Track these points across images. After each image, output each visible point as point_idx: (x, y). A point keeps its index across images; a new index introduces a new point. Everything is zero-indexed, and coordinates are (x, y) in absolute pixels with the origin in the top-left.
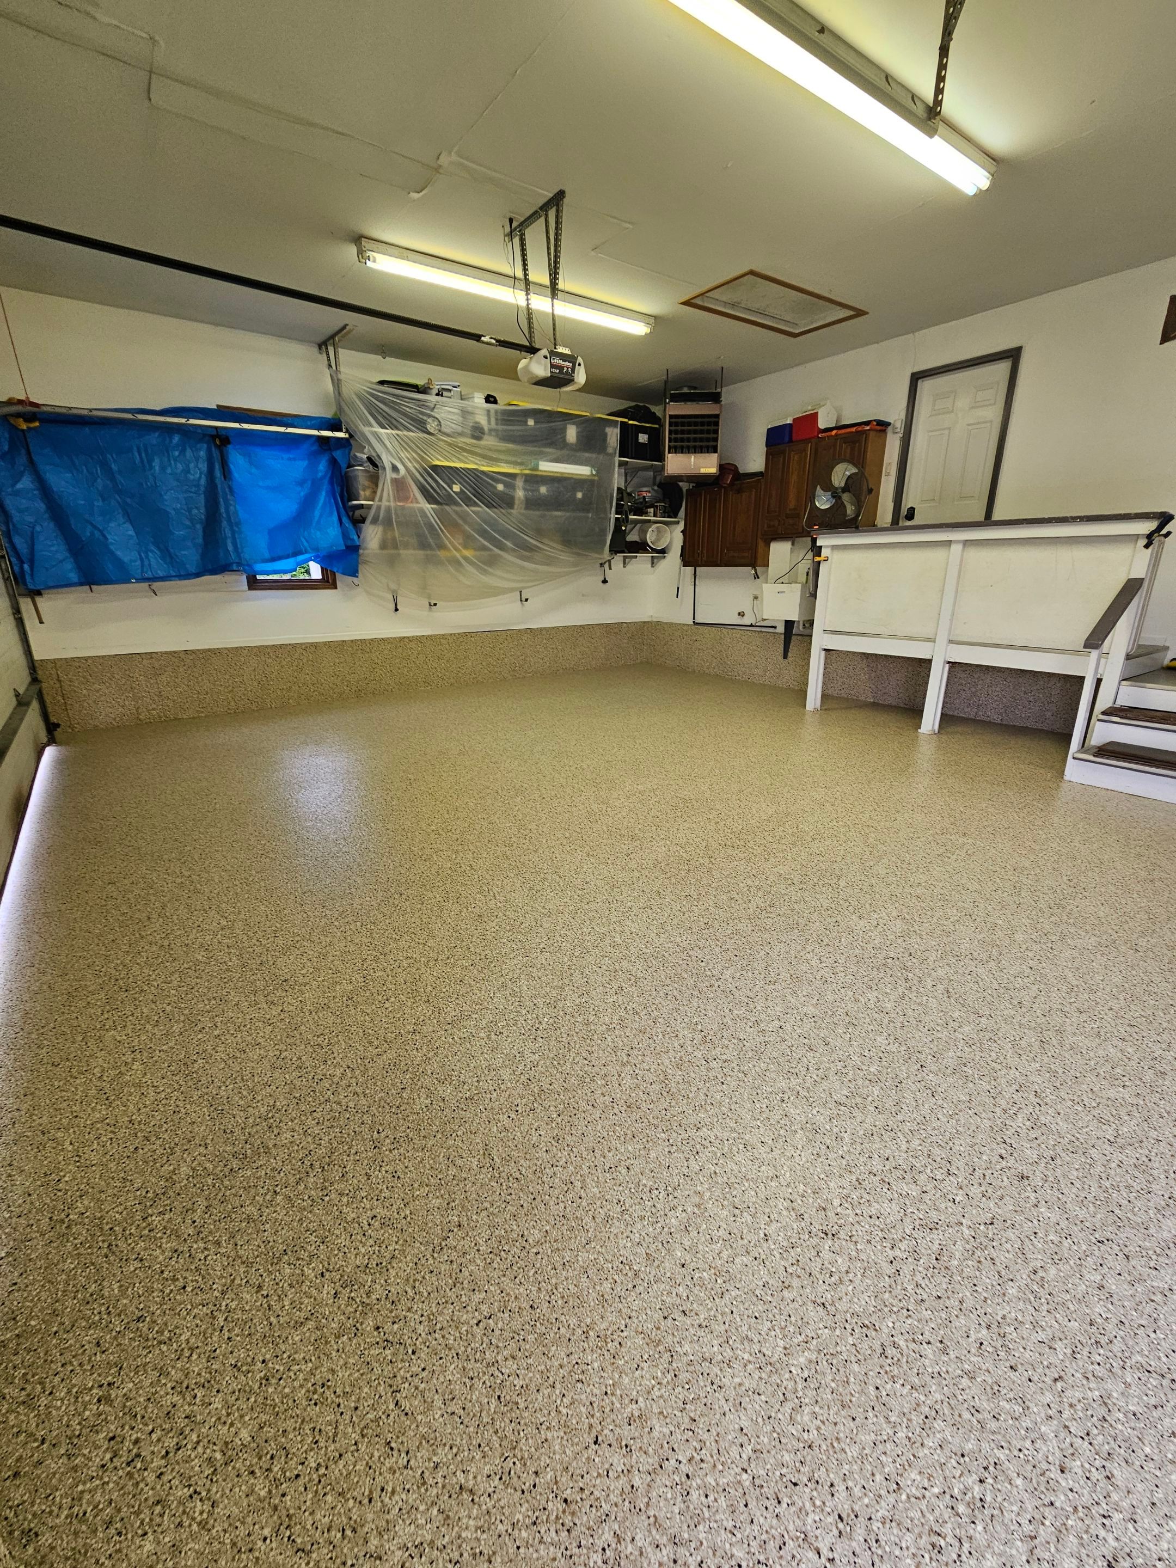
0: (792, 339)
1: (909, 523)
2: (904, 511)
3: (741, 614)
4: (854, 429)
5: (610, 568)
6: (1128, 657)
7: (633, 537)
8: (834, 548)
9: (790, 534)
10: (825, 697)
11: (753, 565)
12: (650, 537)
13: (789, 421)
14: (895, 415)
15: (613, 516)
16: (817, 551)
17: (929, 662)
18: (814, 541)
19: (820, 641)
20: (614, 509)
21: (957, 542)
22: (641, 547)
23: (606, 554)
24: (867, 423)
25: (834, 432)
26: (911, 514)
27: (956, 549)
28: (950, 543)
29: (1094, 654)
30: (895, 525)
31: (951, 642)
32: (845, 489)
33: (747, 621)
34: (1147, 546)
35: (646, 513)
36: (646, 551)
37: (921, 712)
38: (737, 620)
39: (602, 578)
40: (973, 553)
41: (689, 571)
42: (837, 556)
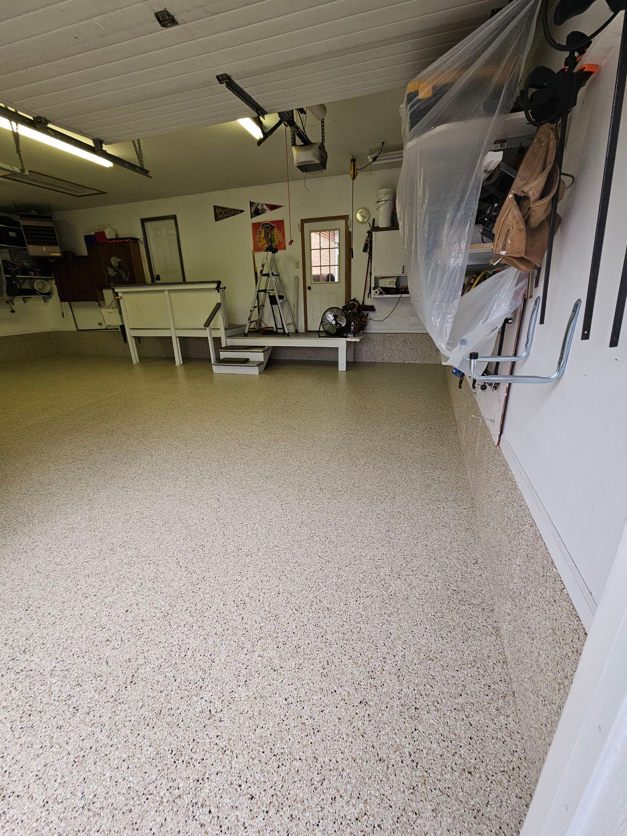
0: (77, 198)
1: (159, 282)
2: (155, 276)
3: (100, 324)
4: (122, 241)
5: (13, 304)
6: (226, 329)
7: (26, 286)
8: (123, 293)
9: (108, 287)
10: (140, 358)
11: (97, 300)
12: (37, 286)
13: (93, 233)
14: (139, 235)
15: (4, 276)
16: (116, 294)
17: (171, 337)
18: (113, 290)
19: (130, 334)
20: (3, 273)
21: (166, 290)
22: (33, 292)
23: (6, 297)
24: (127, 238)
25: (114, 241)
26: (158, 278)
27: (166, 293)
28: (163, 291)
29: (208, 329)
30: (153, 283)
31: (176, 329)
32: (119, 267)
33: (104, 327)
34: (218, 292)
35: (29, 274)
36: (36, 294)
37: (174, 358)
38: (98, 327)
39: (11, 310)
40: (173, 295)
41: (67, 304)
42: (125, 296)
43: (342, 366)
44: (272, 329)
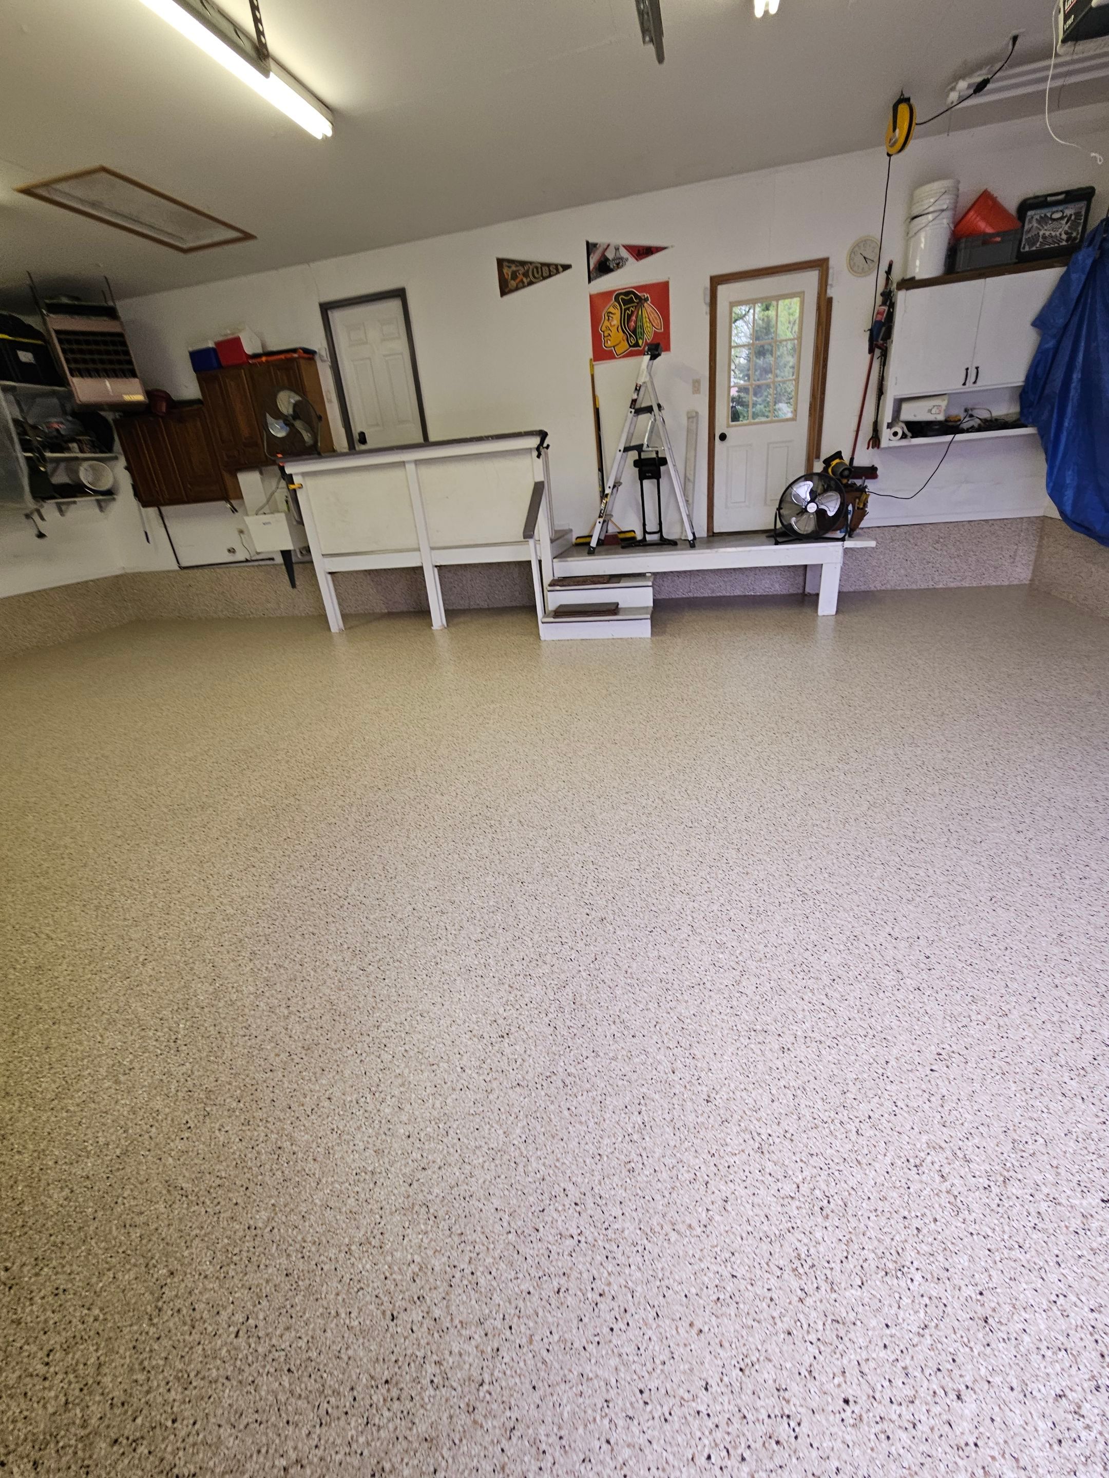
0: (181, 255)
1: (363, 447)
2: (356, 436)
3: (232, 551)
4: (282, 356)
5: (42, 519)
6: (552, 541)
7: (60, 478)
8: (304, 474)
9: (256, 464)
10: (344, 617)
11: (227, 499)
12: (85, 476)
13: (211, 345)
14: (318, 344)
15: (21, 455)
16: (289, 479)
17: (421, 568)
18: (282, 469)
19: (322, 566)
20: (18, 447)
21: (409, 462)
22: (76, 490)
23: (30, 502)
24: (294, 351)
25: (264, 359)
26: (363, 439)
27: (411, 467)
28: (403, 464)
29: (531, 542)
30: (352, 450)
31: (432, 549)
32: (296, 416)
33: (241, 556)
34: (538, 456)
35: (69, 450)
36: (86, 494)
37: (429, 612)
38: (229, 558)
39: (36, 532)
40: (424, 471)
41: (152, 512)
42: (309, 483)
43: (827, 604)
44: (632, 535)
